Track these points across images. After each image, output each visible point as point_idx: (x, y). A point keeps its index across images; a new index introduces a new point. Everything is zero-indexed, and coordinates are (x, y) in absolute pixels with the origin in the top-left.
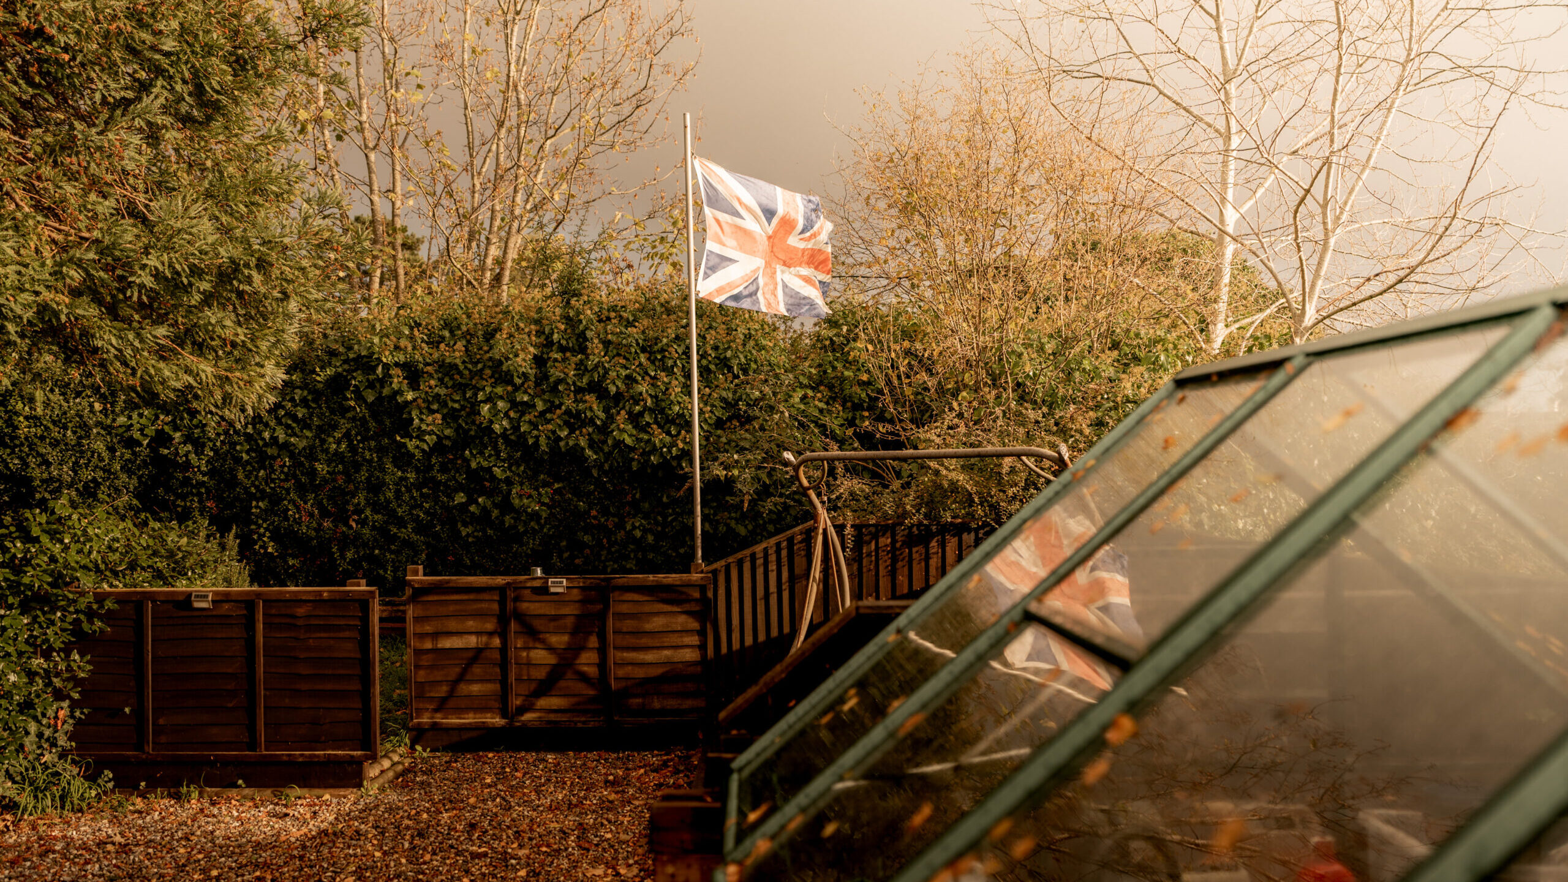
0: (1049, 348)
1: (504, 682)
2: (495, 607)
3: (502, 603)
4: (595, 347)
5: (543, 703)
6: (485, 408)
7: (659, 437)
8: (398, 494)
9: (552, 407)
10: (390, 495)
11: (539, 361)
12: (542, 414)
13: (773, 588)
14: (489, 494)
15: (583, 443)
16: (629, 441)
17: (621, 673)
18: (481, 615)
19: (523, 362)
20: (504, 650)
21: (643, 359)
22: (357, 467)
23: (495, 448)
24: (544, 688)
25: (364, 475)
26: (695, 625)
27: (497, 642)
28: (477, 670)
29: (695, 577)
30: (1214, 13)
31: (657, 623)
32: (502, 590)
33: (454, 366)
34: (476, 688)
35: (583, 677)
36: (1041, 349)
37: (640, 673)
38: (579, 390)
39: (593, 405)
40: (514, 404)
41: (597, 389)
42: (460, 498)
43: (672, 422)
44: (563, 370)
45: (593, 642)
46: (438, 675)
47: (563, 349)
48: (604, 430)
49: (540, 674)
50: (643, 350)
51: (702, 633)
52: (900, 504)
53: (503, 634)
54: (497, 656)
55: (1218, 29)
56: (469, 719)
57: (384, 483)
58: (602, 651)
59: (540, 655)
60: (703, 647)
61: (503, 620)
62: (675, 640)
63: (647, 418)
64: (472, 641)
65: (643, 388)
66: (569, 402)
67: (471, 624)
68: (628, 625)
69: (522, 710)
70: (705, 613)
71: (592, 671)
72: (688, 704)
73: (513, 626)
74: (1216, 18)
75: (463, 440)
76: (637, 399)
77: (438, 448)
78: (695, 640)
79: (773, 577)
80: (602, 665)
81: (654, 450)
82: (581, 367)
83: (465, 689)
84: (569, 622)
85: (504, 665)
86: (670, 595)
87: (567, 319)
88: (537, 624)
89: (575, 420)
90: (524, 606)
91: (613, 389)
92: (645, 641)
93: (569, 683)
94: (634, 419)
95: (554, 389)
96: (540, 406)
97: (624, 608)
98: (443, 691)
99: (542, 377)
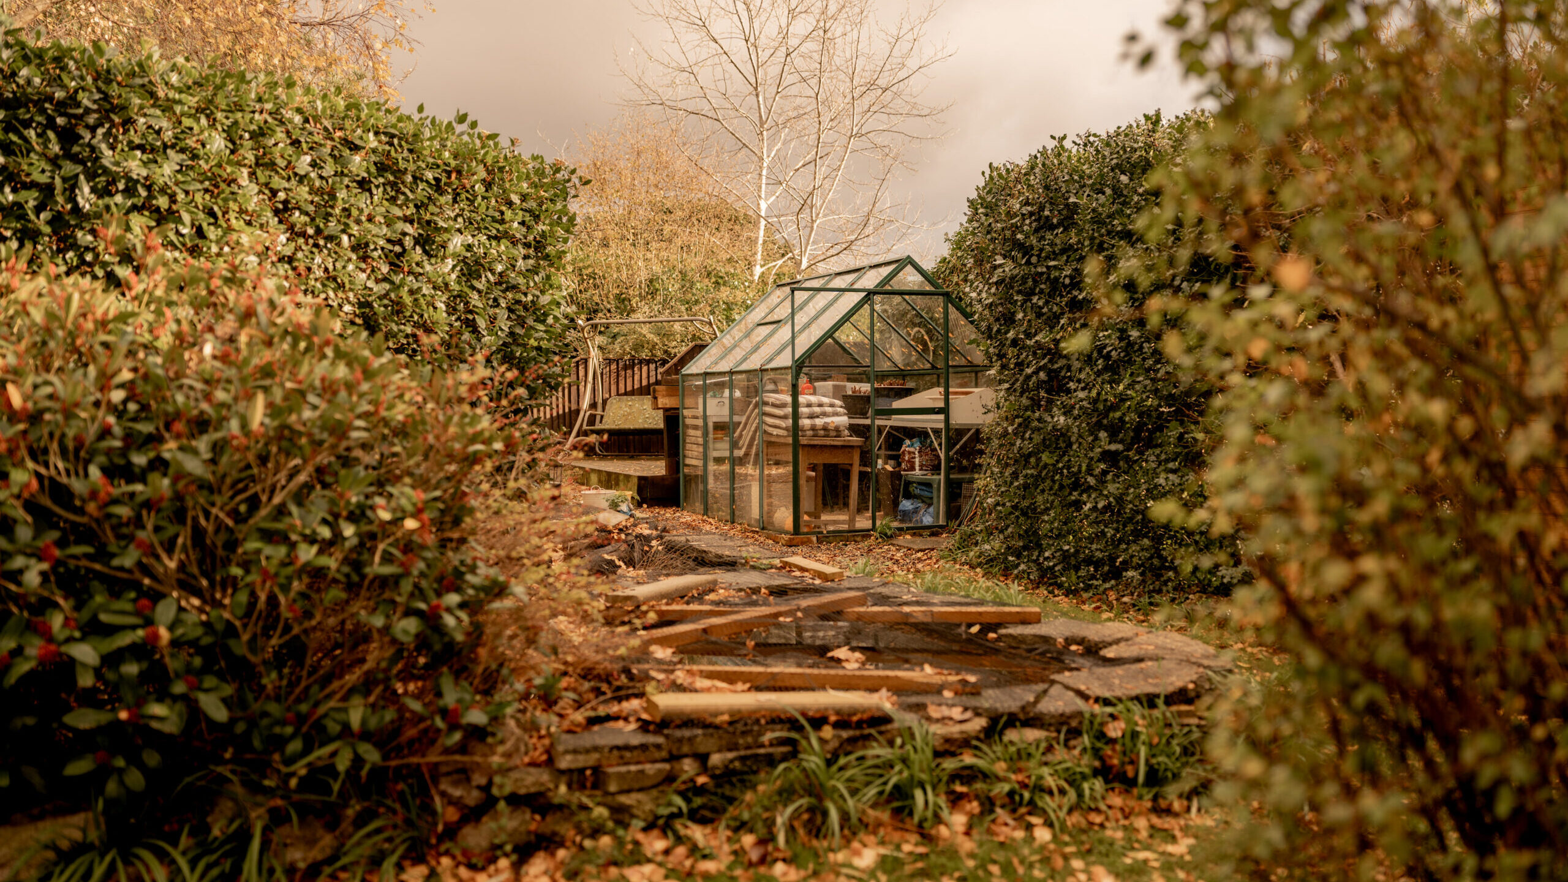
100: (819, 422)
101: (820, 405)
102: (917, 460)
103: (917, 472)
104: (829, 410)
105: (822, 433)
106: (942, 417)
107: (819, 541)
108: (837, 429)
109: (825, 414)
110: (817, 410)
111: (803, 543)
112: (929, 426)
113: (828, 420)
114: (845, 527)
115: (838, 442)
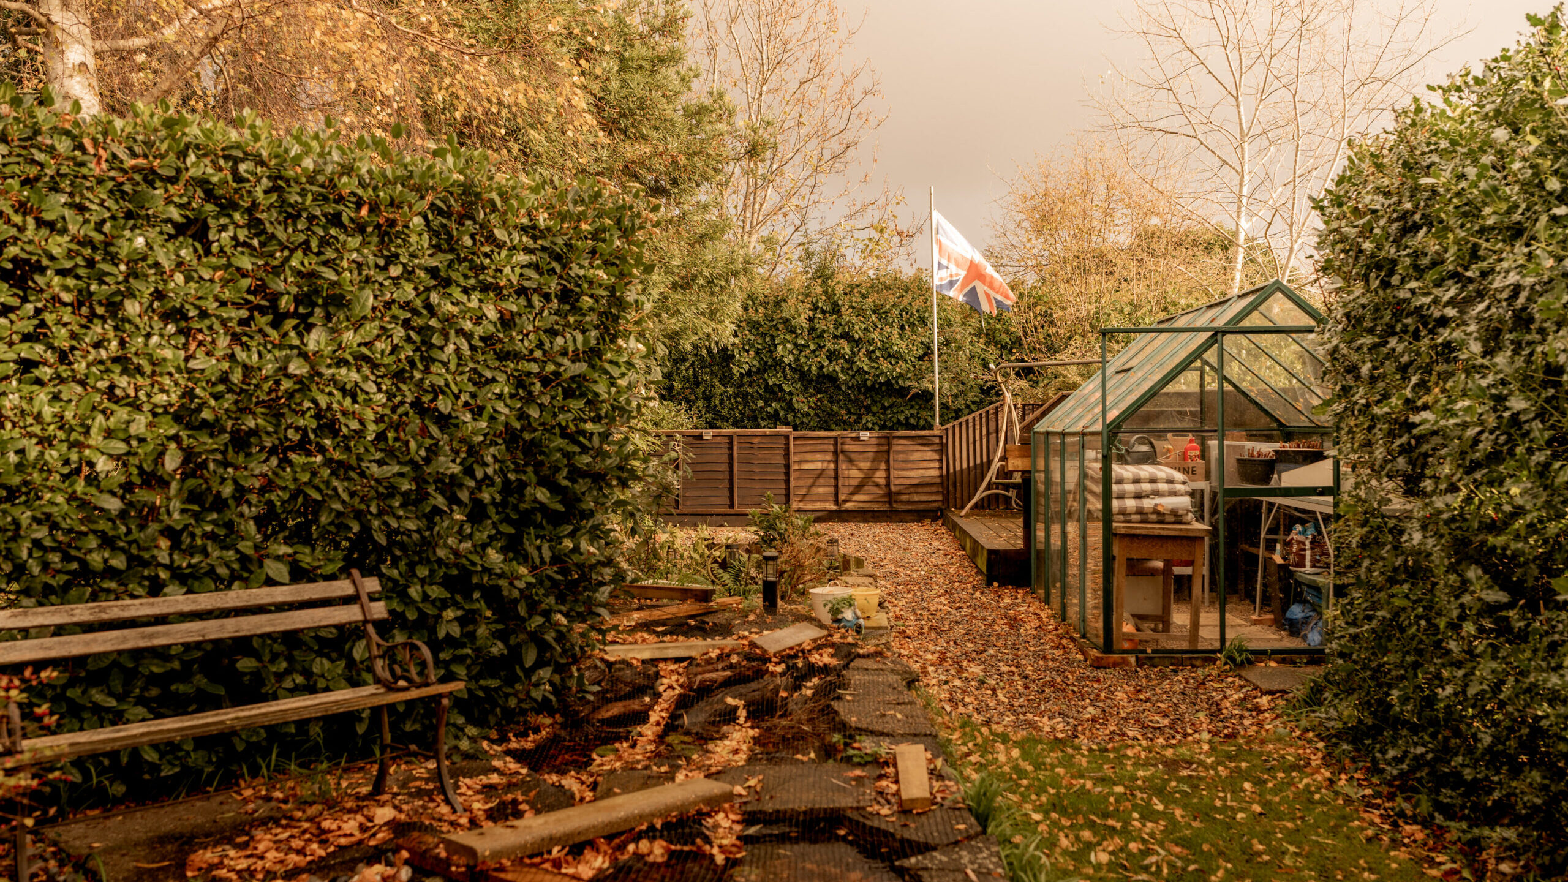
0: (1127, 310)
1: (836, 486)
2: (832, 448)
3: (836, 444)
4: (846, 311)
5: (856, 498)
6: (780, 348)
7: (885, 365)
8: (721, 403)
9: (820, 347)
10: (718, 402)
11: (811, 320)
12: (814, 351)
13: (978, 437)
14: (779, 400)
15: (837, 369)
16: (866, 368)
17: (897, 482)
18: (824, 452)
19: (802, 321)
20: (836, 470)
21: (874, 317)
22: (698, 385)
23: (784, 371)
24: (858, 489)
25: (702, 388)
26: (937, 457)
27: (832, 466)
28: (821, 481)
29: (936, 432)
30: (1235, 94)
31: (916, 456)
32: (835, 438)
33: (758, 322)
34: (821, 490)
35: (877, 485)
36: (1122, 311)
37: (908, 482)
38: (835, 337)
39: (845, 348)
40: (796, 345)
41: (846, 336)
42: (761, 403)
43: (892, 356)
44: (827, 324)
45: (883, 466)
46: (801, 483)
47: (823, 312)
48: (850, 361)
49: (855, 482)
50: (874, 312)
51: (941, 461)
52: (1045, 394)
53: (836, 462)
54: (832, 473)
55: (1238, 106)
56: (818, 506)
57: (715, 395)
58: (888, 470)
59: (855, 473)
60: (941, 468)
61: (836, 453)
62: (926, 464)
63: (878, 353)
64: (819, 465)
65: (874, 336)
66: (829, 345)
67: (818, 456)
68: (901, 457)
69: (845, 502)
70: (942, 449)
71: (882, 482)
72: (933, 498)
73: (841, 457)
74: (1237, 99)
75: (764, 368)
76: (871, 342)
77: (749, 373)
78: (937, 465)
79: (978, 432)
80: (888, 478)
81: (882, 373)
82: (837, 325)
83: (815, 490)
84: (871, 455)
85: (836, 478)
86: (924, 441)
87: (825, 292)
88: (854, 456)
89: (832, 356)
90: (846, 447)
91: (857, 337)
92: (910, 465)
93: (869, 488)
94: (869, 354)
95: (820, 336)
96: (812, 347)
97: (899, 448)
98: (803, 491)
99: (812, 330)
100: (1148, 503)
101: (1153, 481)
102: (1308, 553)
103: (1308, 569)
104: (1163, 487)
105: (1154, 517)
106: (1330, 499)
107: (1140, 663)
108: (1174, 513)
109: (1157, 493)
110: (1146, 487)
111: (1115, 665)
112: (1318, 509)
113: (1158, 501)
114: (1185, 646)
115: (1172, 529)
